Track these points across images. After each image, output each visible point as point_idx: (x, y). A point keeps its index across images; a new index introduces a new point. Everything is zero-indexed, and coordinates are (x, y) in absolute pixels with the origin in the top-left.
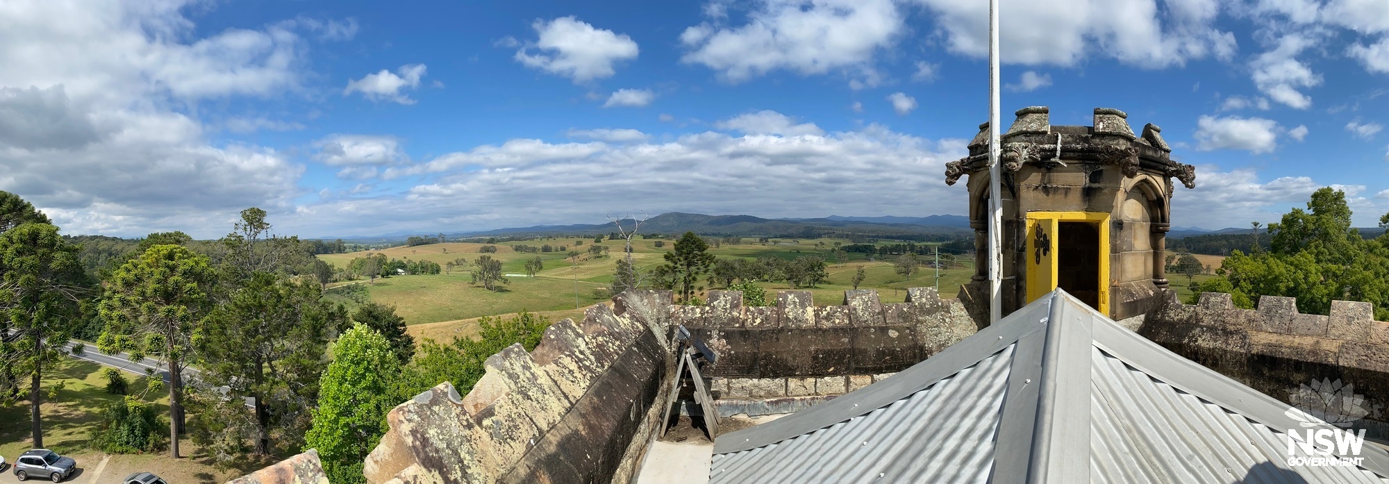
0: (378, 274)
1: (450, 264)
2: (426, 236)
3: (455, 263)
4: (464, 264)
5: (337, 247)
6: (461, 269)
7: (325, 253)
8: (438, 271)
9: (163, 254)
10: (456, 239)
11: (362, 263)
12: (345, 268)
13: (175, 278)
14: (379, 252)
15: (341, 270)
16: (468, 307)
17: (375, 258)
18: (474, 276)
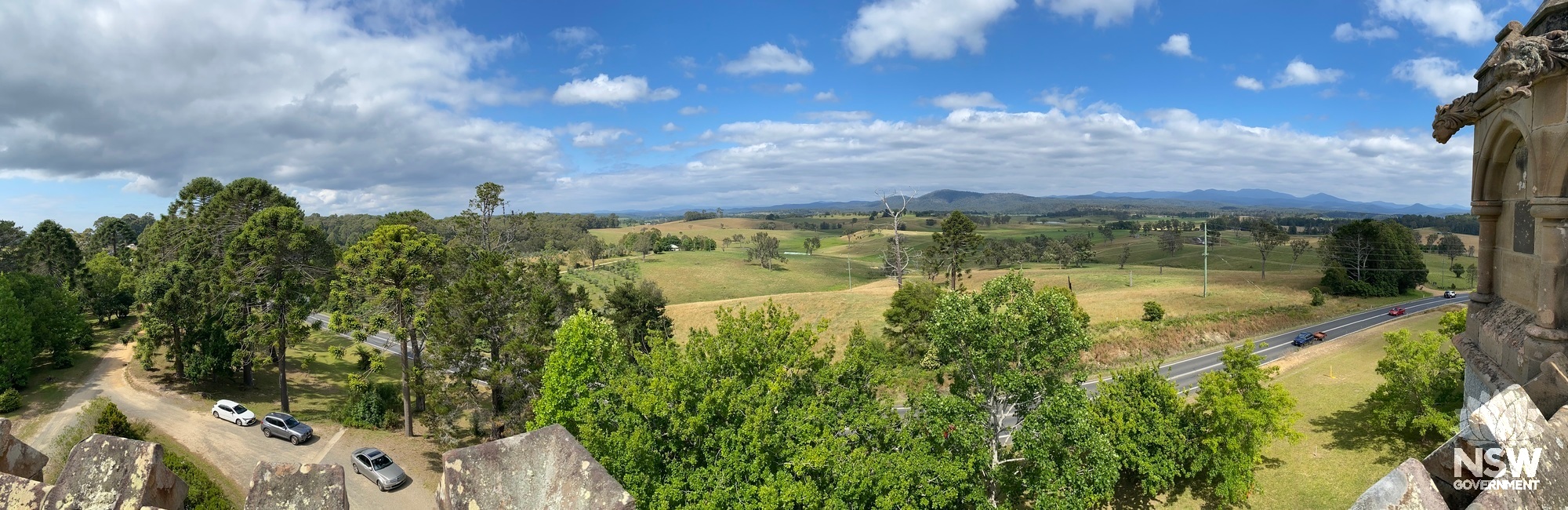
0: (651, 250)
1: (727, 241)
2: (704, 211)
3: (732, 239)
4: (742, 240)
5: (610, 222)
6: (739, 245)
7: (599, 227)
8: (713, 247)
9: (389, 236)
10: (734, 214)
11: (634, 238)
12: (617, 243)
13: (399, 260)
14: (654, 226)
15: (612, 246)
16: (742, 285)
17: (649, 234)
18: (750, 254)
